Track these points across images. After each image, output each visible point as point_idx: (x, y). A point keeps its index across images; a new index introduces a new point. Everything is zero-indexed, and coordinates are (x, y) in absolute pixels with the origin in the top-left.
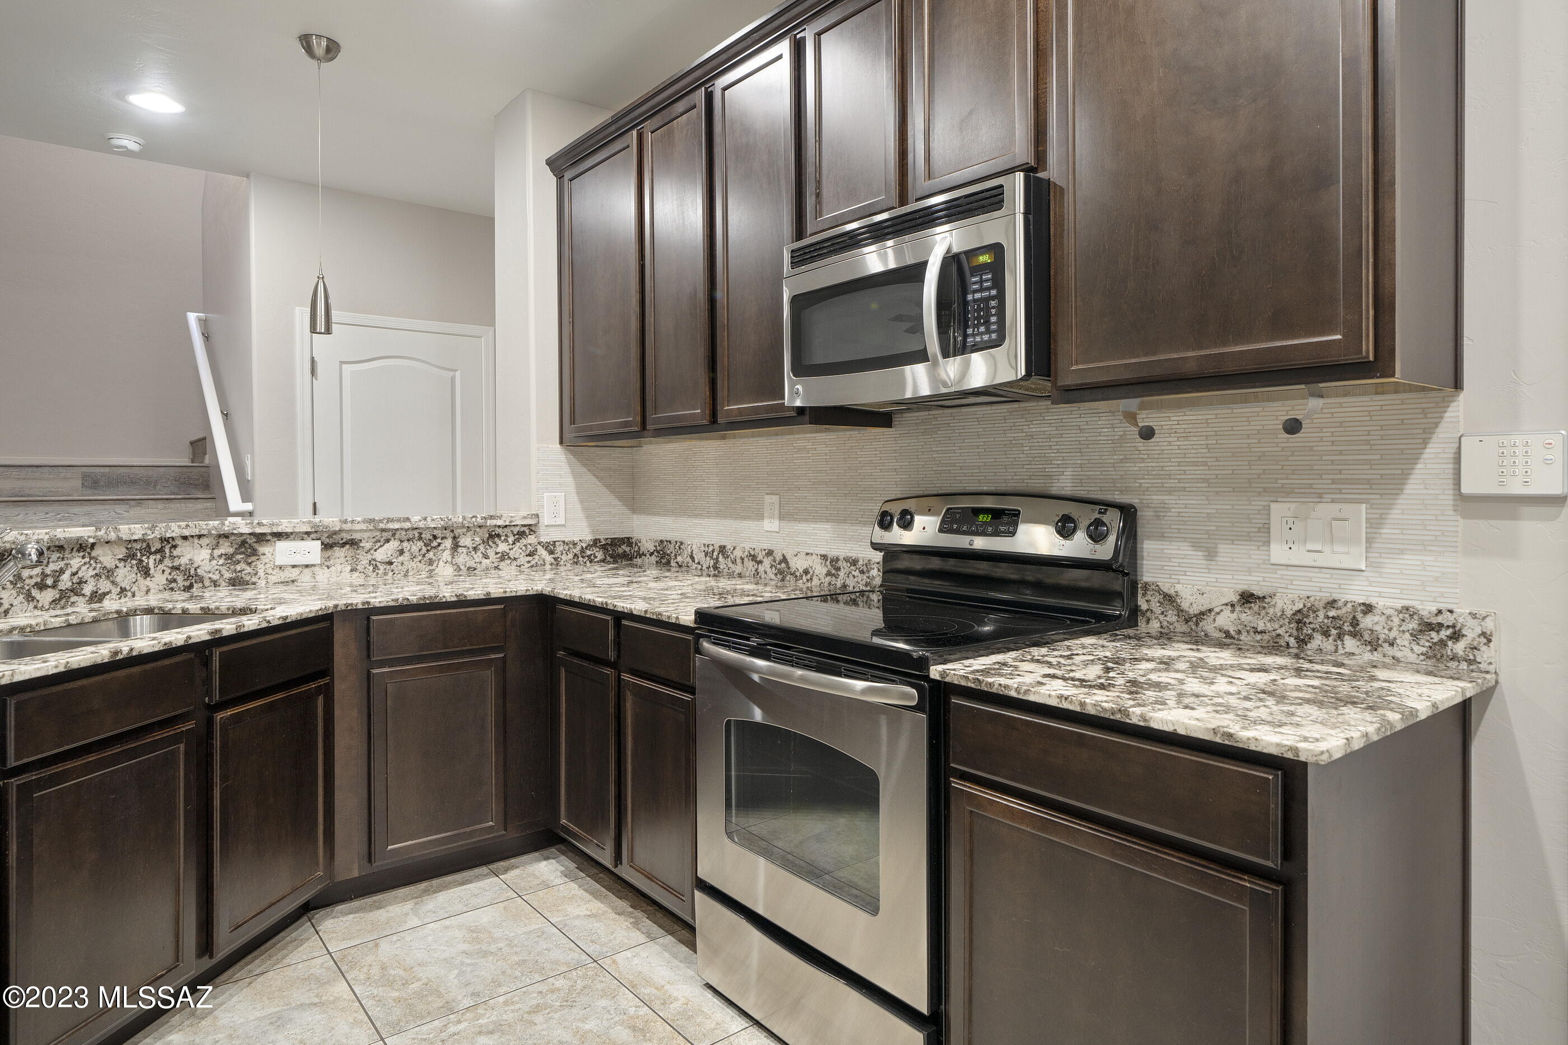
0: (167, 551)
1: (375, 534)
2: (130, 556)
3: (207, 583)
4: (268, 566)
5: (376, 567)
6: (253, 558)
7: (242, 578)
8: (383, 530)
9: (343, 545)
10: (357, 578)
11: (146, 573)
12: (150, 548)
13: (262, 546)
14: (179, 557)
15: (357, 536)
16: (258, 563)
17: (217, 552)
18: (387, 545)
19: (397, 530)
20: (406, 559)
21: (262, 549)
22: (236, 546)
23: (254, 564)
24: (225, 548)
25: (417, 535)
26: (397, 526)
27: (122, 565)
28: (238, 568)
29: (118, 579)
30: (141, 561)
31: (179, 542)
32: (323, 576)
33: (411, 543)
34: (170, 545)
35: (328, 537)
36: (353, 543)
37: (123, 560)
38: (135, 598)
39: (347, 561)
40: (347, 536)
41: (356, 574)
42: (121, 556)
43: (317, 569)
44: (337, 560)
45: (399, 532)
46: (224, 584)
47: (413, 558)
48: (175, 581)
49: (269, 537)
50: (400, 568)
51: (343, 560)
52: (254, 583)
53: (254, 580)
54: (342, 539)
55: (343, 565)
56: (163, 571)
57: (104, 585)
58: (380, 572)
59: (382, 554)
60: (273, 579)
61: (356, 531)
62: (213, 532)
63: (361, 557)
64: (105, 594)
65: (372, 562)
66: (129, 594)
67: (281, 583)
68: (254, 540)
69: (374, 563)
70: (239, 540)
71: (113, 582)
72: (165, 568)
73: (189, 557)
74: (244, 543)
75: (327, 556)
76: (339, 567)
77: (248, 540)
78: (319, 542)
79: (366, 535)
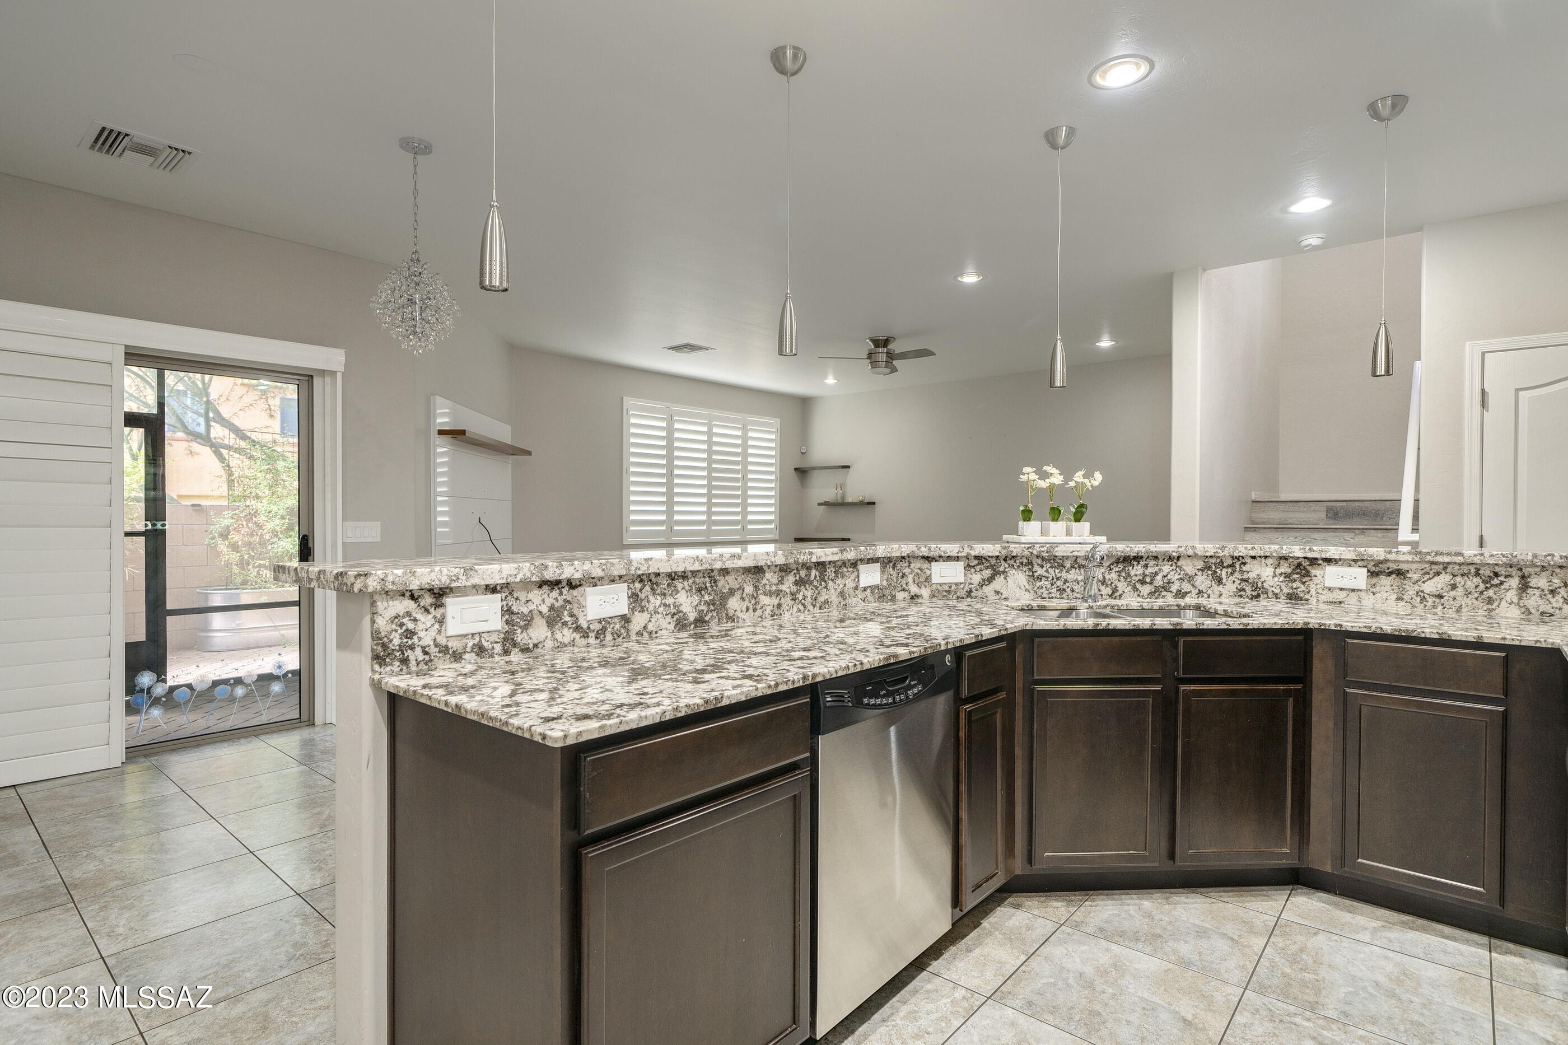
0: (1237, 566)
1: (1424, 566)
2: (1207, 568)
3: (1270, 595)
4: (1318, 586)
5: (1423, 599)
6: (1307, 579)
7: (1297, 594)
8: (1432, 563)
9: (1390, 574)
10: (1402, 608)
11: (1220, 581)
12: (1223, 563)
13: (1314, 569)
14: (1248, 572)
15: (1404, 567)
16: (1311, 583)
17: (1278, 571)
18: (1437, 578)
19: (1448, 563)
20: (1459, 594)
21: (1314, 571)
22: (1293, 567)
23: (1307, 583)
24: (1285, 568)
25: (1473, 570)
26: (1446, 559)
27: (1200, 573)
28: (1295, 585)
29: (1197, 584)
30: (1215, 572)
31: (1248, 560)
32: (1368, 600)
33: (1466, 578)
34: (1240, 562)
35: (1374, 565)
36: (1400, 573)
37: (1202, 570)
38: (1210, 599)
39: (1393, 590)
40: (1393, 566)
41: (1402, 604)
42: (1199, 567)
43: (1363, 594)
44: (1383, 588)
45: (1451, 566)
46: (1283, 597)
47: (1468, 594)
48: (1244, 590)
49: (1320, 562)
50: (1452, 602)
51: (1388, 588)
52: (1307, 600)
53: (1307, 597)
54: (1388, 569)
55: (1389, 593)
56: (1234, 582)
57: (1186, 587)
58: (1429, 604)
59: (1430, 587)
60: (1322, 598)
61: (1403, 562)
62: (1274, 554)
63: (1407, 587)
64: (1187, 593)
65: (1420, 593)
66: (1205, 595)
67: (1330, 602)
68: (1308, 563)
69: (1422, 594)
70: (1296, 562)
71: (1193, 585)
72: (1235, 580)
73: (1257, 572)
74: (1299, 565)
75: (1373, 583)
76: (1385, 595)
77: (1303, 563)
78: (1365, 570)
79: (1414, 566)
